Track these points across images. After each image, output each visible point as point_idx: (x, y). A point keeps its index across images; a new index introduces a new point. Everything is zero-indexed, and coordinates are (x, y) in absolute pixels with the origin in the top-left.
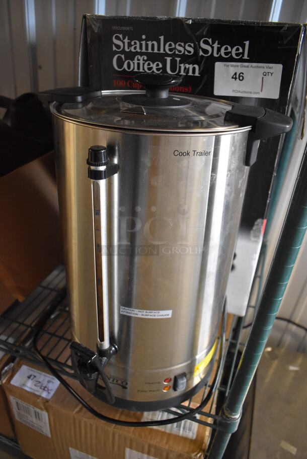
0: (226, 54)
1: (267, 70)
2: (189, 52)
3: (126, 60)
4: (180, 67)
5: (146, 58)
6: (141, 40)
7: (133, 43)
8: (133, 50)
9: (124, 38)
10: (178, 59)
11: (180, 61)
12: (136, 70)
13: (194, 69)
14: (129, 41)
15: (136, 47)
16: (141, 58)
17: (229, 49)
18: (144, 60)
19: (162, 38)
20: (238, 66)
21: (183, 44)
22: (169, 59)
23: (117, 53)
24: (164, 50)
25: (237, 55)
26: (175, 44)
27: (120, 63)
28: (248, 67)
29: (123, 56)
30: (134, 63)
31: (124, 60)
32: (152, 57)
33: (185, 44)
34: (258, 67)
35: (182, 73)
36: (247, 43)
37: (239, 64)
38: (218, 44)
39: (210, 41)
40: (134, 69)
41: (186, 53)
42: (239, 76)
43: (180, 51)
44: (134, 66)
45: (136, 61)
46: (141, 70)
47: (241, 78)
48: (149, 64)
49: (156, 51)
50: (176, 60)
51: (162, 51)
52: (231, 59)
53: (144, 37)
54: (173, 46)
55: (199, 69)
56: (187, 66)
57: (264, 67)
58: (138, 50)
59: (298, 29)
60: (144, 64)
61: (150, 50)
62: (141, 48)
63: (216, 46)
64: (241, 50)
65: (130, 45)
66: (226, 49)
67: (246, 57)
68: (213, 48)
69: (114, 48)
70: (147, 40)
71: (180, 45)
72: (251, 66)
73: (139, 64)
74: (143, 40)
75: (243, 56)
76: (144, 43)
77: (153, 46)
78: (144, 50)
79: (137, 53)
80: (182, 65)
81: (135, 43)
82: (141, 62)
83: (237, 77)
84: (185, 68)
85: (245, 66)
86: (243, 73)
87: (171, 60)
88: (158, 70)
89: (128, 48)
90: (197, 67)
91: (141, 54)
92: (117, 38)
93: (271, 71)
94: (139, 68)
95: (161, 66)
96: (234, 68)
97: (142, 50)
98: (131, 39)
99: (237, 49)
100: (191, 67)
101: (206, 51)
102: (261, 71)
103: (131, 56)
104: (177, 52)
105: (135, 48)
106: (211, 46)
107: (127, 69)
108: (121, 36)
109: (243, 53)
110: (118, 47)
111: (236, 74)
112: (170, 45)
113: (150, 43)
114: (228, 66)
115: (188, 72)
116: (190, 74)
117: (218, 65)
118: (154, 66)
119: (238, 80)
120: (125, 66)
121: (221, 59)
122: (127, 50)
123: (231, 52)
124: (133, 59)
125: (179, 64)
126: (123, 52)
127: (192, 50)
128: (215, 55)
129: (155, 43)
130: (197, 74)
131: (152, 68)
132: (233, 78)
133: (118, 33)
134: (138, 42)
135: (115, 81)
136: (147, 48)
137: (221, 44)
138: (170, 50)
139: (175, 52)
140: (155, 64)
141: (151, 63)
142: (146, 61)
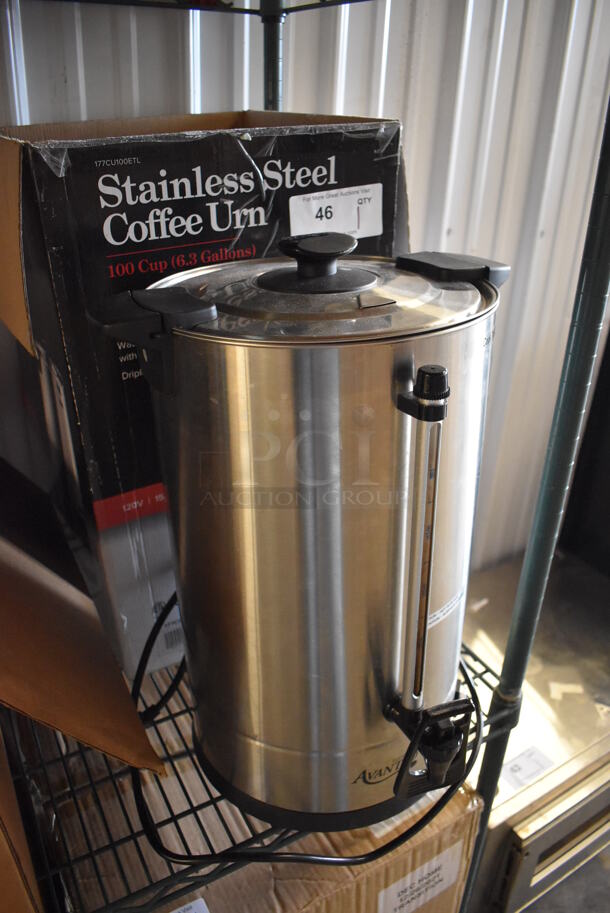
0: (304, 181)
1: (363, 196)
2: (247, 187)
3: (130, 223)
4: (234, 216)
5: (170, 211)
6: (157, 179)
7: (142, 187)
8: (143, 200)
9: (123, 181)
10: (229, 203)
11: (232, 206)
12: (153, 237)
13: (257, 215)
14: (134, 185)
15: (149, 192)
16: (161, 214)
17: (309, 174)
18: (167, 216)
19: (198, 170)
20: (322, 197)
21: (235, 176)
22: (213, 207)
23: (108, 211)
24: (204, 191)
25: (320, 179)
26: (222, 178)
27: (119, 230)
28: (336, 195)
29: (124, 216)
30: (148, 225)
31: (126, 223)
32: (183, 208)
33: (239, 175)
34: (350, 193)
35: (238, 225)
36: (332, 159)
37: (324, 193)
39: (279, 163)
40: (149, 236)
41: (242, 190)
42: (326, 213)
43: (232, 189)
44: (148, 232)
45: (151, 221)
46: (164, 235)
47: (329, 215)
48: (178, 222)
49: (188, 195)
50: (227, 206)
51: (200, 194)
52: (312, 189)
53: (163, 173)
54: (219, 181)
55: (266, 214)
56: (245, 212)
57: (357, 192)
58: (154, 198)
60: (167, 223)
61: (177, 196)
62: (159, 194)
63: (288, 170)
64: (325, 172)
65: (136, 192)
66: (304, 173)
67: (332, 181)
68: (283, 175)
69: (103, 204)
70: (169, 178)
71: (231, 179)
72: (342, 194)
73: (158, 226)
74: (162, 179)
75: (328, 180)
76: (164, 184)
77: (182, 187)
78: (165, 197)
79: (152, 205)
80: (237, 213)
81: (147, 187)
82: (163, 220)
83: (323, 214)
84: (243, 217)
85: (333, 196)
86: (330, 207)
87: (217, 206)
88: (195, 228)
89: (134, 199)
90: (261, 210)
91: (161, 205)
92: (109, 182)
93: (368, 195)
94: (158, 232)
95: (200, 220)
96: (317, 200)
97: (161, 197)
98: (136, 180)
99: (320, 171)
100: (252, 212)
101: (273, 182)
102: (356, 197)
103: (140, 213)
104: (226, 192)
105: (148, 196)
107: (134, 239)
108: (115, 178)
109: (328, 176)
110: (111, 199)
111: (320, 210)
112: (214, 181)
113: (176, 183)
114: (309, 200)
115: (248, 223)
116: (252, 224)
117: (295, 202)
118: (188, 224)
119: (324, 218)
120: (131, 234)
121: (298, 191)
122: (130, 202)
123: (310, 178)
124: (145, 218)
125: (232, 210)
126: (124, 207)
127: (251, 184)
128: (289, 185)
129: (186, 181)
130: (263, 222)
131: (184, 227)
132: (317, 217)
133: (108, 173)
134: (152, 185)
135: (111, 267)
136: (171, 193)
137: (296, 167)
138: (215, 189)
139: (223, 191)
140: (190, 218)
141: (182, 219)
142: (171, 217)
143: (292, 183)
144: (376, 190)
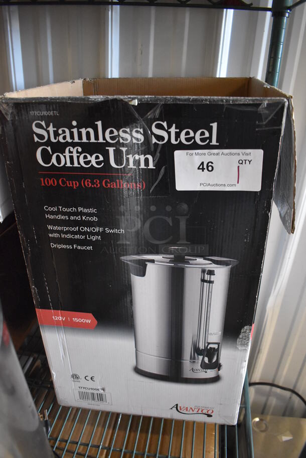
0: (187, 140)
1: (244, 158)
2: (138, 140)
3: (53, 154)
4: (128, 159)
5: (80, 150)
6: (71, 127)
7: (60, 131)
8: (61, 140)
9: (48, 126)
10: (124, 149)
11: (126, 151)
12: (69, 165)
13: (147, 161)
14: (55, 129)
15: (65, 136)
16: (74, 150)
17: (192, 134)
18: (78, 152)
19: (99, 123)
20: (204, 154)
21: (128, 130)
22: (111, 150)
23: (39, 145)
24: (104, 138)
25: (202, 140)
26: (118, 131)
27: (46, 157)
28: (218, 154)
29: (49, 149)
30: (65, 156)
31: (51, 153)
32: (89, 148)
33: (131, 130)
35: (131, 165)
36: (215, 126)
37: (206, 151)
38: (176, 128)
39: (165, 124)
40: (66, 163)
41: (134, 141)
42: (208, 167)
43: (126, 139)
44: (65, 161)
45: (67, 154)
46: (76, 165)
47: (210, 168)
48: (85, 157)
49: (93, 140)
50: (122, 151)
51: (101, 140)
52: (195, 146)
53: (74, 123)
54: (116, 133)
55: (153, 161)
56: (137, 157)
57: (239, 154)
58: (69, 139)
59: (280, 106)
60: (78, 157)
61: (84, 140)
62: (72, 137)
63: (173, 130)
64: (207, 135)
65: (56, 134)
66: (188, 133)
67: (214, 142)
68: (169, 133)
69: (36, 139)
70: (79, 127)
71: (125, 132)
72: (223, 154)
73: (71, 158)
74: (74, 127)
75: (211, 141)
76: (75, 131)
77: (88, 134)
78: (76, 140)
79: (68, 144)
80: (130, 156)
81: (64, 132)
82: (75, 155)
83: (205, 167)
84: (135, 160)
85: (214, 154)
86: (212, 163)
87: (114, 150)
88: (98, 163)
89: (55, 139)
90: (150, 157)
91: (74, 145)
92: (39, 126)
93: (249, 158)
94: (72, 162)
95: (101, 158)
96: (199, 156)
97: (74, 139)
98: (57, 126)
99: (203, 134)
100: (142, 158)
101: (160, 138)
102: (237, 158)
103: (60, 148)
104: (121, 141)
105: (64, 138)
106: (167, 131)
107: (56, 165)
108: (43, 123)
109: (210, 138)
110: (41, 137)
111: (202, 163)
112: (111, 132)
113: (84, 131)
114: (192, 154)
115: (139, 165)
116: (142, 166)
117: (178, 154)
118: (93, 159)
119: (206, 170)
120: (54, 160)
121: (181, 146)
122: (53, 140)
123: (194, 138)
124: (63, 152)
125: (126, 155)
126: (49, 143)
127: (141, 137)
128: (173, 141)
129: (91, 130)
130: (151, 166)
131: (90, 161)
132: (199, 168)
133: (39, 120)
134: (67, 131)
135: (42, 179)
136: (80, 137)
137: (180, 128)
138: (112, 138)
139: (119, 140)
140: (94, 156)
141: (88, 156)
142: (81, 153)
143: (176, 140)
144: (257, 155)
